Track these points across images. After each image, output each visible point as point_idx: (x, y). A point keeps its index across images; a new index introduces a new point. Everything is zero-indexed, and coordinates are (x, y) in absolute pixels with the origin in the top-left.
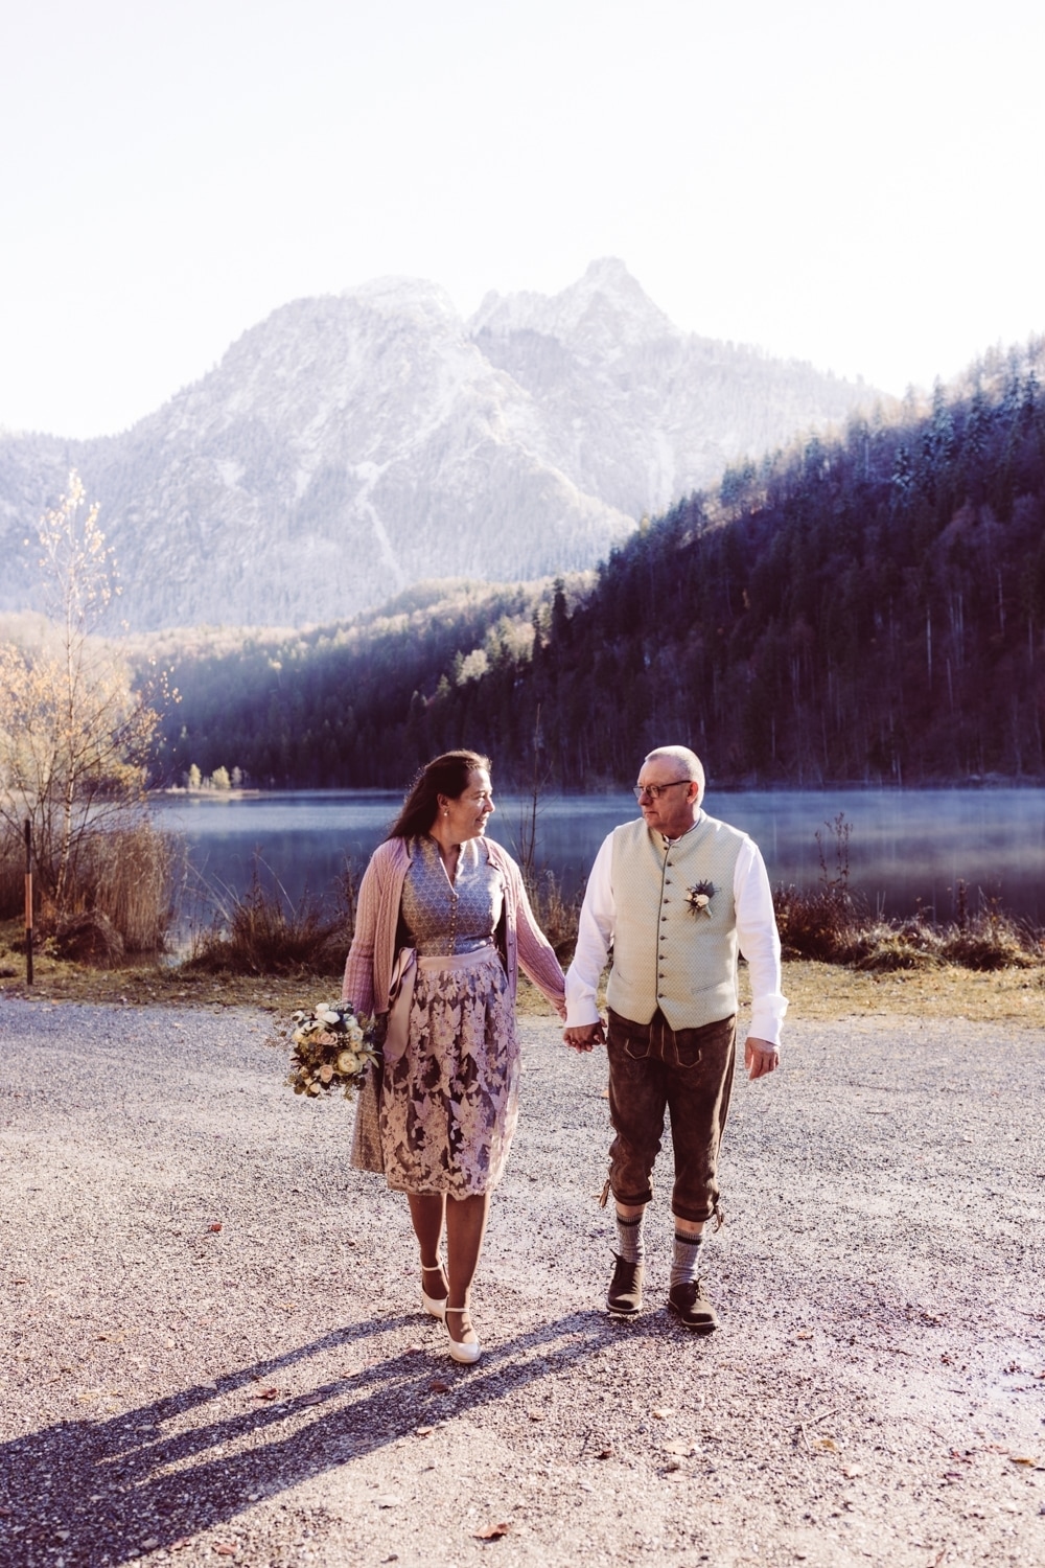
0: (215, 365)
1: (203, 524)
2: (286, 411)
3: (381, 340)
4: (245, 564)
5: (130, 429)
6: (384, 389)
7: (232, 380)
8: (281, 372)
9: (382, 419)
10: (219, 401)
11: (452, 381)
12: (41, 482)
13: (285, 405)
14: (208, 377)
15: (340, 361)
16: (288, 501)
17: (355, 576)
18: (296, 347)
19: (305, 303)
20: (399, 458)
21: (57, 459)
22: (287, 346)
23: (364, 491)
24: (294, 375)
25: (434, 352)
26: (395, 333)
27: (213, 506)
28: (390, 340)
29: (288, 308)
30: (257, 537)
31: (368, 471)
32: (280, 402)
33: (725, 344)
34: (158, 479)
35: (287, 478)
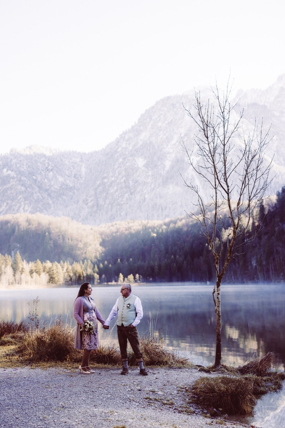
0: (135, 123)
1: (131, 182)
2: (161, 139)
4: (146, 196)
5: (104, 148)
7: (142, 128)
8: (160, 124)
10: (137, 136)
12: (72, 169)
13: (161, 136)
14: (133, 127)
16: (162, 172)
17: (188, 200)
18: (165, 115)
19: (168, 98)
21: (78, 160)
22: (162, 114)
23: (191, 167)
24: (165, 125)
27: (134, 175)
29: (162, 100)
30: (151, 186)
31: (193, 160)
32: (159, 135)
34: (114, 166)
35: (162, 163)
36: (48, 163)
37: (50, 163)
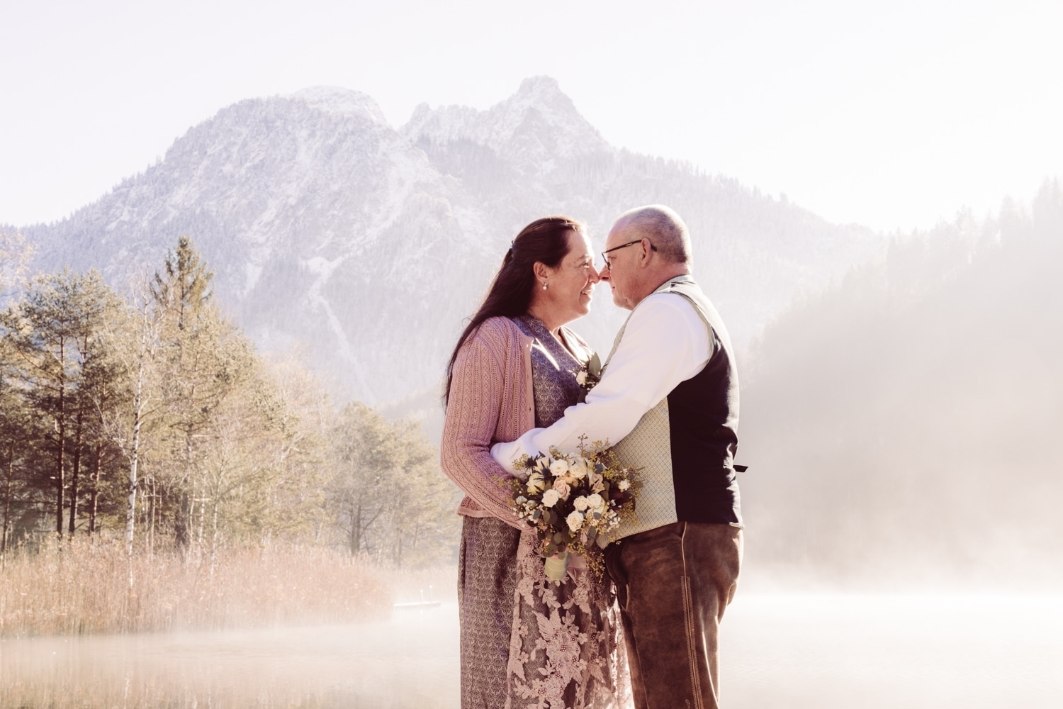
0: (158, 160)
2: (234, 206)
3: (331, 141)
5: (68, 218)
6: (335, 188)
7: (176, 175)
8: (228, 168)
9: (333, 216)
10: (162, 194)
11: (401, 183)
13: (234, 199)
14: (151, 171)
15: (290, 160)
16: (238, 293)
18: (245, 145)
19: (253, 104)
20: (352, 254)
22: (235, 143)
23: (317, 285)
24: (243, 171)
25: (384, 154)
26: (346, 135)
28: (340, 141)
29: (236, 108)
31: (320, 266)
32: (229, 197)
33: (655, 158)
34: (104, 267)
35: (237, 270)
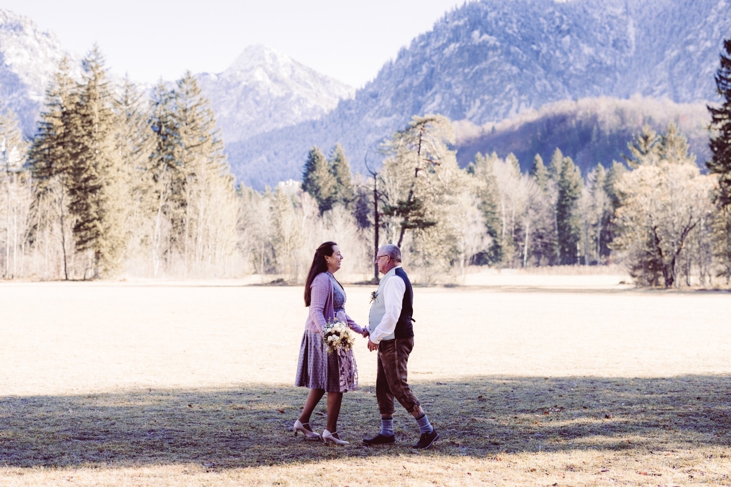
12: (608, 29)
36: (561, 18)
37: (565, 17)
